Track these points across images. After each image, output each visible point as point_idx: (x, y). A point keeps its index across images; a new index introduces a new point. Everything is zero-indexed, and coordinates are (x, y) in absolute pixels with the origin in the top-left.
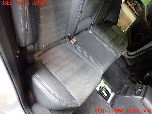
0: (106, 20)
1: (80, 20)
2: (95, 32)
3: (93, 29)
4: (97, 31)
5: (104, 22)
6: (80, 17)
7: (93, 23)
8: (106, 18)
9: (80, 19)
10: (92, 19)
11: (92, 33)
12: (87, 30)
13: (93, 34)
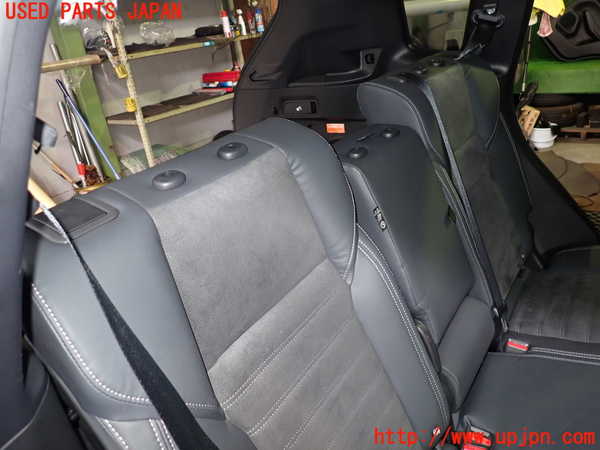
0: (541, 251)
1: (436, 341)
2: (536, 332)
3: (521, 325)
4: (542, 323)
5: (541, 267)
6: (427, 332)
7: (495, 310)
8: (534, 249)
9: (433, 341)
10: (479, 299)
11: (529, 348)
12: (501, 348)
13: (535, 349)
